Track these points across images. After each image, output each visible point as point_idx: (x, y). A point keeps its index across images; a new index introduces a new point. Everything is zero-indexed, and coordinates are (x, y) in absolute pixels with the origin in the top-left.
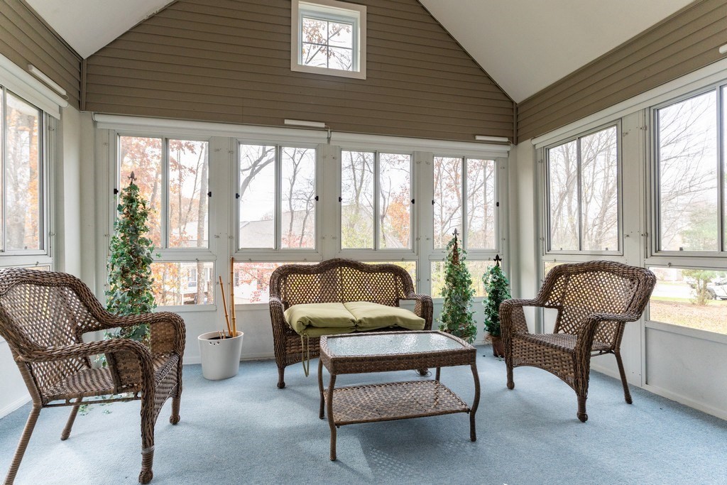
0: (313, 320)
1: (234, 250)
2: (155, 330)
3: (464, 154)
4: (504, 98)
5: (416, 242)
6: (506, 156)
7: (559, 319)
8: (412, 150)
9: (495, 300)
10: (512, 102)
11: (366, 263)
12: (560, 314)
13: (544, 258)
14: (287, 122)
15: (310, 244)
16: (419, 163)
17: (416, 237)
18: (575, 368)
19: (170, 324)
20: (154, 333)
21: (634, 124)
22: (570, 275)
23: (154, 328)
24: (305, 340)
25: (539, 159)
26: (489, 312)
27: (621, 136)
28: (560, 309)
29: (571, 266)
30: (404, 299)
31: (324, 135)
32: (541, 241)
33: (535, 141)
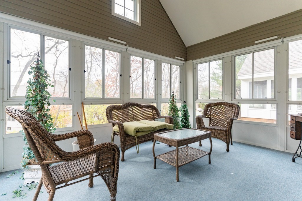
0: (140, 128)
1: (83, 99)
2: (81, 140)
3: (171, 63)
4: (182, 44)
5: (156, 96)
6: (183, 65)
7: (210, 121)
8: (155, 59)
9: (185, 117)
10: (185, 46)
11: (142, 104)
12: (210, 120)
13: (196, 101)
14: (110, 38)
15: (117, 96)
16: (158, 64)
17: (156, 94)
18: (226, 136)
19: (87, 136)
20: (81, 141)
21: (228, 60)
22: (212, 106)
23: (80, 139)
24: (137, 137)
25: (194, 68)
26: (183, 121)
27: (224, 63)
28: (210, 118)
29: (212, 104)
30: (157, 118)
31: (125, 47)
32: (195, 96)
33: (193, 61)
